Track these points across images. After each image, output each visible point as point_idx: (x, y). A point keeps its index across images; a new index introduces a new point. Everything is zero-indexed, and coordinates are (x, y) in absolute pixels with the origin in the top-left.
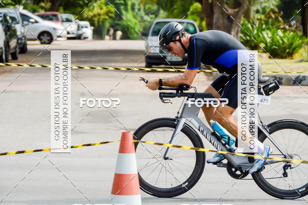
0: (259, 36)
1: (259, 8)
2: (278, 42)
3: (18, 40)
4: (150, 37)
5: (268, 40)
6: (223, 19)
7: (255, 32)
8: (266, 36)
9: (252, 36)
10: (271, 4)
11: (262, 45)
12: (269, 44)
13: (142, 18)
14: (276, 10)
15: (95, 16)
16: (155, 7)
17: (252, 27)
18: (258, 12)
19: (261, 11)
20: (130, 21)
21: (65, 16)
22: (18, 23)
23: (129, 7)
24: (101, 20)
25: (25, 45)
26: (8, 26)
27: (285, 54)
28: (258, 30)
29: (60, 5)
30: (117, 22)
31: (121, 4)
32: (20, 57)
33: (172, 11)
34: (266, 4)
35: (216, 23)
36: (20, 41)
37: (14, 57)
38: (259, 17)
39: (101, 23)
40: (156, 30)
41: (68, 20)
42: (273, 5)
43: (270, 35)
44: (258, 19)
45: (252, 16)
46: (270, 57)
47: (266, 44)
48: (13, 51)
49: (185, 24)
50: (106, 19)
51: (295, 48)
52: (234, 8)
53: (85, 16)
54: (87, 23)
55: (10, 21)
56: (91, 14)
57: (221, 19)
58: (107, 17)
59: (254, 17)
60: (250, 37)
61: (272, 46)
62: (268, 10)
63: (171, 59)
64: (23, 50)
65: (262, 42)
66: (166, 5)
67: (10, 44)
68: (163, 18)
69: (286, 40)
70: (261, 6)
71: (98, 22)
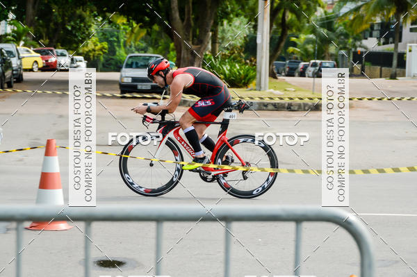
2: (235, 73)
3: (13, 70)
4: (124, 69)
5: (227, 72)
7: (218, 65)
8: (225, 69)
10: (237, 42)
12: (227, 76)
15: (90, 51)
17: (216, 61)
20: (123, 56)
21: (60, 51)
22: (15, 56)
23: (122, 44)
24: (96, 55)
25: (21, 75)
26: (3, 59)
27: (241, 85)
29: (58, 42)
30: (111, 57)
31: (114, 41)
32: (15, 85)
34: (234, 42)
36: (14, 72)
37: (10, 86)
39: (96, 58)
40: (130, 63)
41: (63, 55)
42: (239, 43)
43: (229, 68)
45: (217, 52)
47: (225, 75)
48: (9, 80)
50: (100, 54)
51: (250, 79)
52: (197, 44)
53: (81, 51)
54: (81, 58)
55: (6, 55)
56: (86, 49)
58: (101, 53)
61: (230, 77)
63: (142, 87)
64: (19, 79)
67: (6, 74)
69: (242, 72)
71: (94, 56)
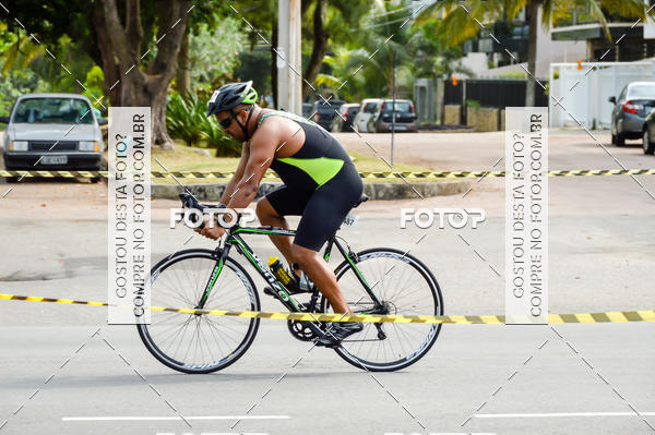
0: (198, 120)
1: (204, 73)
4: (11, 125)
6: (136, 93)
7: (193, 113)
9: (187, 120)
10: (223, 67)
11: (204, 135)
12: (215, 133)
13: (8, 93)
14: (230, 76)
16: (29, 76)
17: (189, 105)
18: (201, 80)
19: (207, 78)
28: (197, 111)
33: (59, 81)
34: (215, 67)
35: (126, 99)
38: (201, 89)
40: (22, 112)
42: (227, 68)
44: (199, 92)
45: (188, 87)
46: (218, 155)
47: (211, 133)
49: (72, 101)
52: (154, 74)
57: (132, 92)
59: (192, 89)
60: (184, 122)
61: (221, 136)
62: (216, 75)
63: (49, 160)
65: (204, 130)
66: (47, 72)
68: (44, 92)
70: (206, 69)
